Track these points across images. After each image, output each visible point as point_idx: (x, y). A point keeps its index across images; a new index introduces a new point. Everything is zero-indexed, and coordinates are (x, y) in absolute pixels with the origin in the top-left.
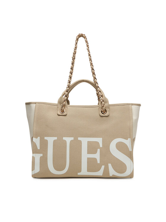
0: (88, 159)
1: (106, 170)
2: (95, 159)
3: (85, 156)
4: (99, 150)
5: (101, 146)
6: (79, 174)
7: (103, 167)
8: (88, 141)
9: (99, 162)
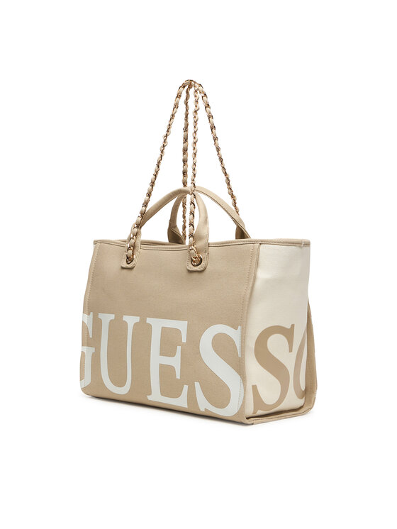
0: (161, 366)
1: (192, 397)
2: (172, 369)
3: (156, 360)
4: (179, 348)
5: (184, 340)
6: (150, 398)
7: (186, 388)
8: (162, 328)
9: (178, 377)
